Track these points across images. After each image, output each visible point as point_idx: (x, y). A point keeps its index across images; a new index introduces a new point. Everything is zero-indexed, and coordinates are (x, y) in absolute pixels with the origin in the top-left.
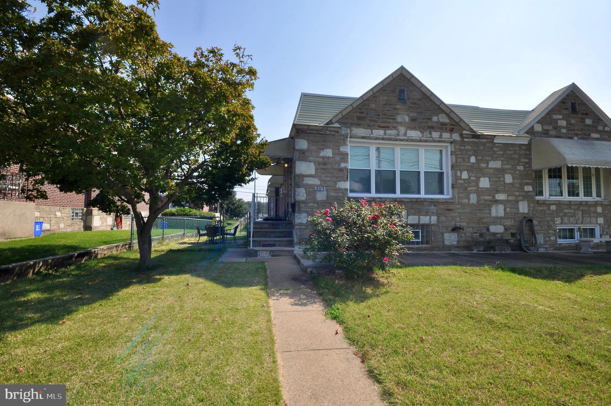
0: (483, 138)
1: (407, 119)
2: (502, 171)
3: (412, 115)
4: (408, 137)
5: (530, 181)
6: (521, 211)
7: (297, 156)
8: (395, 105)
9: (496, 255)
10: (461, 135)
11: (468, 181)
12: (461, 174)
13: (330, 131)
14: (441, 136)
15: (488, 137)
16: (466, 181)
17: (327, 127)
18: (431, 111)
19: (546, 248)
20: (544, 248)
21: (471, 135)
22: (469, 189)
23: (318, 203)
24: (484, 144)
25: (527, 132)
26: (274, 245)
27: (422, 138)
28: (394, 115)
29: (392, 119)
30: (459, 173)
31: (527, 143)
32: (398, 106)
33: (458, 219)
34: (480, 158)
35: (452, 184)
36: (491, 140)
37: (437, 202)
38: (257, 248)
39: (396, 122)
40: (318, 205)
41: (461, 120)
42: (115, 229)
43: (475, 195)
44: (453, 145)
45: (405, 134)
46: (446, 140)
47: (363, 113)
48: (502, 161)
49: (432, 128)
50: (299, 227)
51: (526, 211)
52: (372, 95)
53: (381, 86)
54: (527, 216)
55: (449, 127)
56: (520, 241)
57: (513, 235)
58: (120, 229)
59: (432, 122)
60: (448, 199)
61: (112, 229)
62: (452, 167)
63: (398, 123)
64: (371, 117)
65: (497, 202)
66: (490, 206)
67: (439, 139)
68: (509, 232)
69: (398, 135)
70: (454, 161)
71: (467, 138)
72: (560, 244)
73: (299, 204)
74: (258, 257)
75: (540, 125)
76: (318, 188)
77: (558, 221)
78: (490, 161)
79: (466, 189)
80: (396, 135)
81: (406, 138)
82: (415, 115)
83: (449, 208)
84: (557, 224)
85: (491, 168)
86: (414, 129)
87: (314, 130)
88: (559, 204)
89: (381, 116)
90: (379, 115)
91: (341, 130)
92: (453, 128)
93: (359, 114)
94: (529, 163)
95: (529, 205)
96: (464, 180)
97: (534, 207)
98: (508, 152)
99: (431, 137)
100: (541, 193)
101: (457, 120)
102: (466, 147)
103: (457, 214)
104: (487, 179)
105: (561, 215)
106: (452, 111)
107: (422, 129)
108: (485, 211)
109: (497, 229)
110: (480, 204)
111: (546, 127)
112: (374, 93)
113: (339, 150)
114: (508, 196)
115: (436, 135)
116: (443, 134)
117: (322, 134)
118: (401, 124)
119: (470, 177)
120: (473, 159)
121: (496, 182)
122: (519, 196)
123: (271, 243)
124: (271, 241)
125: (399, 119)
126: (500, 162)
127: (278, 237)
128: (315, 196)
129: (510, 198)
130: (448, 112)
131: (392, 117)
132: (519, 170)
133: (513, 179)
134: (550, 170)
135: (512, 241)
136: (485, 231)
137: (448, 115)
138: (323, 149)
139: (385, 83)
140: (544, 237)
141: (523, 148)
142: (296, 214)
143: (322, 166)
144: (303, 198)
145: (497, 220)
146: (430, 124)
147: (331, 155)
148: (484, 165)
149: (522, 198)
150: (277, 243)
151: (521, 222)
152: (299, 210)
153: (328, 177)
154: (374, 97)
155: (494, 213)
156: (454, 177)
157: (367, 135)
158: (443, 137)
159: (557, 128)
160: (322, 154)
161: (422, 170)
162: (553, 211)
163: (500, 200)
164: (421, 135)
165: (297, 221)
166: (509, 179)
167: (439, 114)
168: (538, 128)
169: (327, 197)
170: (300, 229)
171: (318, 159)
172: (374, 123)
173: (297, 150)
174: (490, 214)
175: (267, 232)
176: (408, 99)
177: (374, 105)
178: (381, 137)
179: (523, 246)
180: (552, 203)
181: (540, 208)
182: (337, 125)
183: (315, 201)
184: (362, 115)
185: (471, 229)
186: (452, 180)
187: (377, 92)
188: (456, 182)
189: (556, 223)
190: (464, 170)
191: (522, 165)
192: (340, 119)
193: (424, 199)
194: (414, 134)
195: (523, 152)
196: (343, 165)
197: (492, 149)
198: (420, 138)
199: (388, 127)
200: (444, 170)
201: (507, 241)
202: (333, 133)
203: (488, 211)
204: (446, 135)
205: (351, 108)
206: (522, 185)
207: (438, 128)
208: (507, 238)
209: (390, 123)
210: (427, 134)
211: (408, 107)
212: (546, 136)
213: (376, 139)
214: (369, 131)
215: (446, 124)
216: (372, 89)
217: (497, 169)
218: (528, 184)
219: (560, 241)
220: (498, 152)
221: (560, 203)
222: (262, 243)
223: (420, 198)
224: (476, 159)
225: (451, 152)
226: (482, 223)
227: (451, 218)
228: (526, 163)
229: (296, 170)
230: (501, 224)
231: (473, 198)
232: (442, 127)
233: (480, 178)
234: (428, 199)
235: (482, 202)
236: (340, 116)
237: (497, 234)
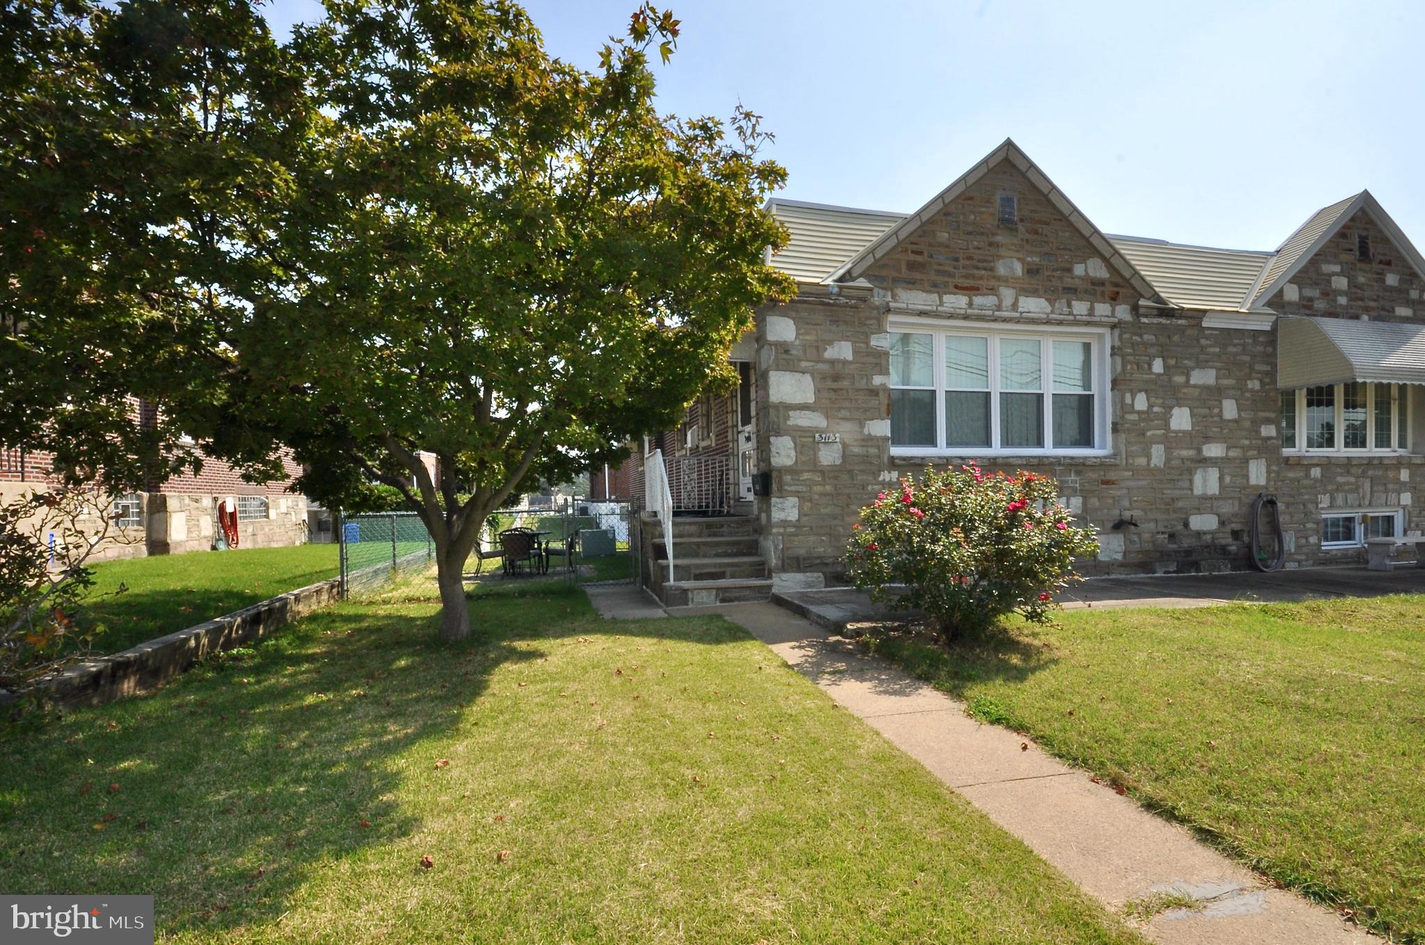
0: (1181, 317)
1: (1018, 269)
2: (1216, 393)
3: (1029, 259)
4: (1021, 313)
5: (1272, 415)
6: (1253, 481)
7: (772, 358)
8: (994, 234)
9: (1204, 579)
10: (1135, 309)
11: (1146, 415)
12: (1133, 400)
13: (847, 297)
14: (1091, 312)
15: (1190, 314)
16: (1143, 416)
17: (840, 288)
18: (1070, 250)
19: (1299, 562)
20: (1295, 561)
21: (1158, 309)
22: (1149, 433)
23: (822, 472)
24: (1181, 330)
25: (1270, 304)
26: (721, 575)
27: (1052, 316)
28: (990, 258)
29: (985, 269)
30: (1128, 400)
31: (1268, 328)
32: (999, 238)
33: (1126, 503)
34: (1172, 362)
35: (1115, 425)
36: (1193, 322)
37: (1084, 465)
38: (685, 584)
39: (994, 277)
40: (823, 477)
41: (1136, 273)
42: (221, 546)
43: (1161, 447)
44: (1117, 332)
45: (1015, 306)
46: (1103, 319)
47: (920, 253)
48: (1218, 370)
49: (1072, 292)
50: (782, 530)
51: (1263, 482)
52: (941, 210)
53: (962, 188)
54: (1264, 492)
55: (1109, 289)
56: (1249, 547)
57: (1236, 534)
58: (234, 545)
59: (1072, 278)
60: (1105, 457)
61: (214, 547)
62: (1115, 383)
63: (998, 278)
64: (940, 265)
65: (1205, 462)
66: (1191, 472)
67: (1088, 319)
68: (1228, 529)
69: (999, 308)
70: (1119, 368)
71: (1146, 316)
72: (1327, 552)
73: (780, 478)
74: (690, 606)
75: (1295, 287)
76: (824, 436)
77: (1325, 501)
78: (1193, 368)
79: (1144, 434)
80: (994, 308)
81: (1017, 315)
82: (1036, 259)
83: (1108, 478)
84: (1322, 509)
85: (1195, 386)
86: (1034, 293)
87: (811, 294)
88: (1328, 465)
89: (962, 262)
90: (957, 260)
91: (872, 296)
92: (1118, 293)
93: (912, 257)
94: (1272, 374)
95: (1268, 467)
96: (1139, 412)
97: (1278, 473)
98: (1232, 349)
99: (1071, 314)
100: (1290, 441)
101: (1127, 275)
102: (1146, 337)
103: (1124, 491)
104: (1186, 411)
105: (1330, 487)
106: (1116, 252)
107: (1052, 294)
108: (1181, 484)
109: (1204, 523)
110: (1172, 468)
111: (1308, 292)
112: (945, 205)
113: (867, 343)
114: (1228, 448)
115: (1080, 308)
116: (1096, 305)
117: (829, 304)
118: (1005, 281)
119: (1151, 406)
120: (1158, 366)
121: (1204, 417)
122: (1250, 448)
123: (713, 570)
124: (715, 565)
125: (1001, 270)
126: (1213, 373)
127: (717, 555)
128: (815, 455)
129: (1232, 454)
130: (1107, 255)
131: (985, 264)
132: (1252, 391)
133: (1239, 410)
134: (1310, 392)
135: (1233, 548)
136: (1180, 527)
137: (1106, 261)
138: (831, 343)
139: (971, 181)
140: (1297, 538)
141: (1261, 339)
142: (774, 500)
143: (830, 384)
144: (789, 462)
145: (1205, 504)
146: (1068, 282)
147: (850, 357)
148: (1180, 379)
149: (1255, 452)
150: (728, 570)
151: (1253, 506)
152: (780, 490)
153: (843, 408)
154: (945, 214)
155: (1198, 490)
156: (1119, 407)
157: (929, 308)
158: (1097, 312)
159: (1329, 294)
160: (830, 353)
161: (1049, 390)
162: (1316, 480)
163: (1211, 458)
164: (1049, 309)
165: (777, 515)
166: (1230, 409)
167: (1089, 258)
168: (1292, 294)
169: (844, 457)
170: (782, 535)
171: (820, 366)
172: (946, 279)
173: (770, 345)
174: (1192, 490)
175: (698, 544)
176: (1022, 220)
177: (946, 235)
178: (963, 312)
179: (1257, 557)
180: (1315, 461)
181: (1291, 475)
182: (862, 283)
183: (815, 466)
184: (919, 258)
185: (1152, 525)
186: (1114, 412)
187: (952, 201)
188: (1122, 417)
189: (1320, 506)
190: (1140, 391)
191: (1257, 379)
192: (870, 267)
193: (1055, 457)
194: (1034, 305)
195: (1260, 349)
196: (877, 380)
197: (1198, 341)
198: (1048, 314)
199: (978, 289)
200: (1095, 391)
201: (1224, 549)
202: (853, 302)
203: (1186, 484)
204: (1102, 309)
205: (893, 241)
206: (1257, 423)
207: (1086, 291)
208: (1223, 542)
209: (981, 278)
210: (1061, 305)
211: (1022, 240)
212: (1309, 312)
213: (951, 316)
214: (935, 297)
215: (1102, 283)
216: (941, 196)
217: (1205, 388)
218: (1268, 421)
219: (1327, 546)
220: (1212, 350)
221: (1330, 463)
222: (694, 571)
223: (1047, 457)
224: (1166, 366)
225: (1113, 348)
226: (1175, 511)
227: (1110, 501)
228: (1267, 373)
229: (771, 392)
230: (1212, 511)
231: (1158, 455)
232: (1093, 290)
233: (1171, 408)
234: (1064, 457)
235: (1175, 463)
236: (870, 260)
237: (1205, 533)
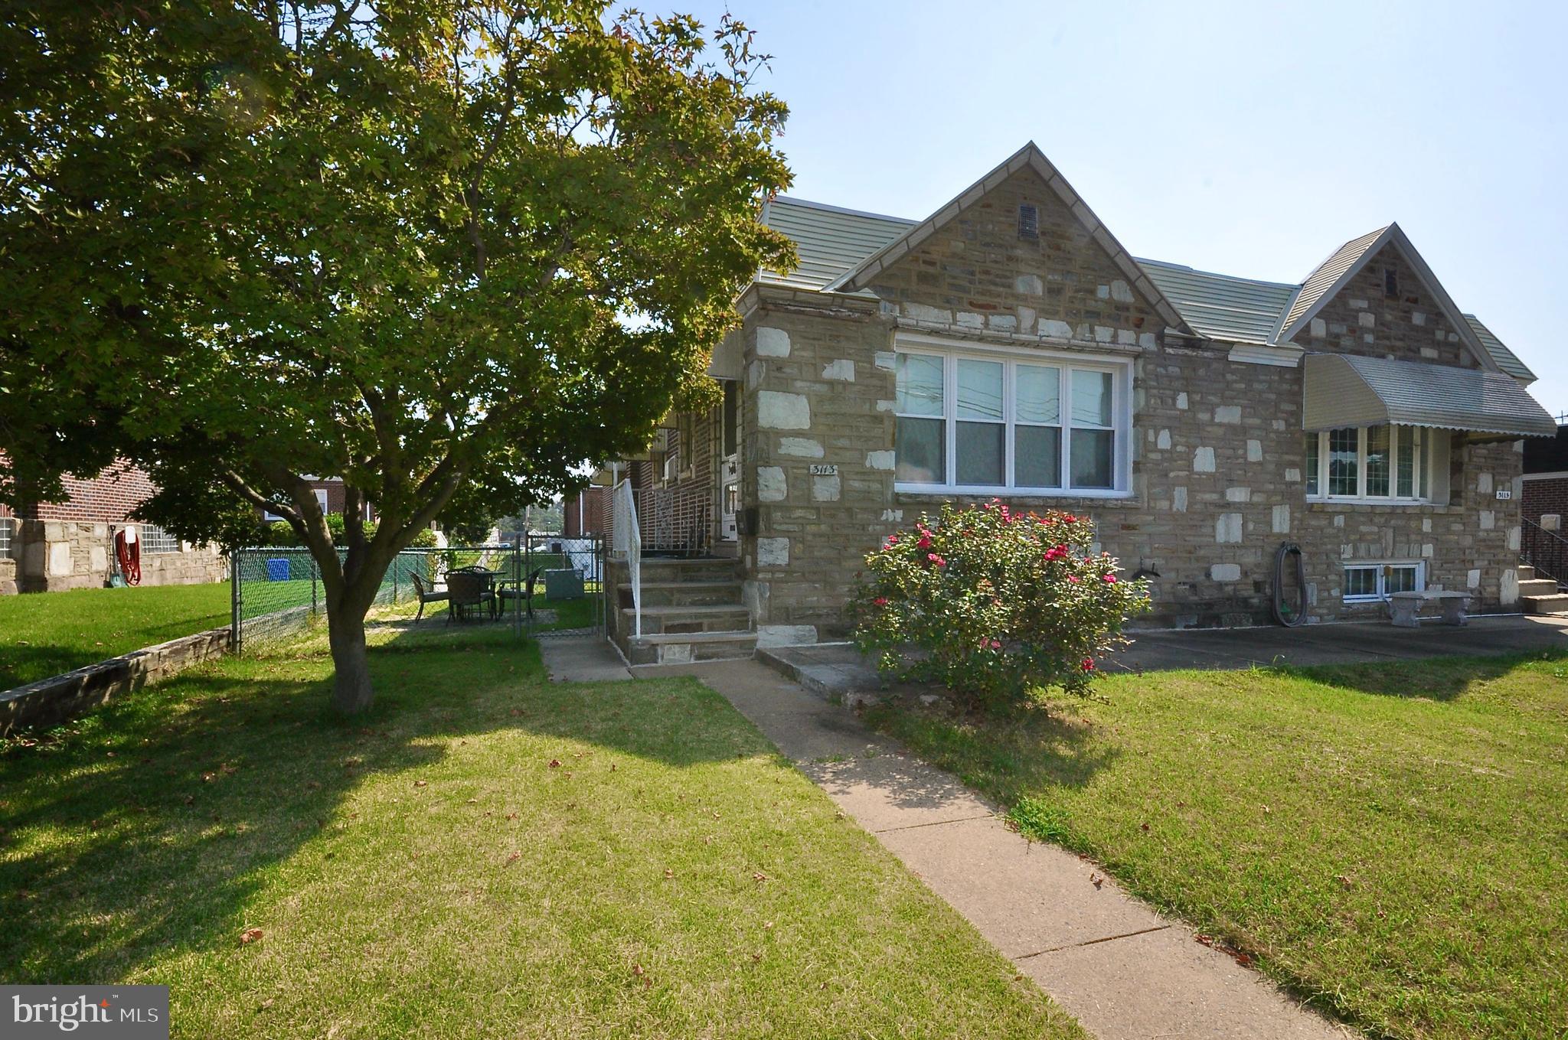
0: (1206, 349)
1: (1039, 288)
2: (1240, 433)
3: (1050, 277)
4: (1041, 337)
5: (1297, 458)
6: (1276, 529)
7: (763, 375)
8: (1013, 247)
9: (1225, 634)
10: (1160, 338)
11: (1169, 455)
12: (1156, 438)
13: (850, 310)
14: (1115, 339)
15: (1218, 346)
16: (1166, 455)
17: (843, 298)
18: (1094, 270)
19: (1321, 616)
20: (1317, 615)
21: (1183, 338)
22: (1172, 475)
23: (818, 509)
24: (1207, 363)
25: (1296, 339)
26: (698, 627)
27: (1073, 342)
28: (1008, 274)
29: (1003, 286)
30: (1151, 438)
31: (1295, 365)
32: (1019, 252)
33: (1147, 550)
34: (1197, 397)
35: (1136, 464)
36: (1220, 355)
37: (1104, 507)
38: (654, 638)
39: (1013, 295)
40: (818, 514)
41: (1162, 298)
42: (118, 583)
43: (1184, 490)
44: (1141, 362)
45: (1034, 329)
46: (1127, 347)
47: (932, 264)
48: (1244, 407)
49: (1094, 316)
50: (769, 576)
51: (1286, 530)
52: (957, 216)
53: (980, 193)
54: (1287, 540)
55: (1133, 315)
56: (1271, 600)
57: (1258, 586)
58: (134, 582)
59: (1096, 301)
60: (1127, 499)
61: (108, 585)
62: (1137, 418)
63: (1016, 297)
64: (954, 278)
65: (1228, 507)
66: (1214, 517)
67: (1112, 346)
68: (1250, 580)
69: (1017, 330)
70: (1142, 403)
71: (1171, 346)
72: (1349, 606)
73: (768, 515)
74: (660, 663)
75: (1322, 321)
76: (820, 467)
77: (1347, 551)
78: (1218, 406)
79: (1166, 475)
80: (1013, 329)
81: (1037, 338)
82: (1058, 278)
83: (1129, 522)
84: (1345, 559)
85: (1220, 425)
86: (1051, 314)
87: (809, 304)
88: (1351, 512)
89: (978, 276)
90: (973, 273)
91: (878, 309)
92: (1143, 319)
93: (924, 268)
94: (1297, 414)
95: (1292, 513)
96: (1162, 451)
97: (1301, 521)
98: (1256, 386)
99: (1093, 340)
100: (1313, 489)
101: (1153, 299)
102: (1170, 369)
103: (1145, 538)
104: (1210, 451)
105: (1353, 537)
106: (1143, 274)
107: (1076, 316)
108: (1204, 530)
109: (1226, 573)
110: (1195, 513)
111: (1336, 328)
112: (961, 212)
113: (872, 363)
114: (1252, 493)
115: (1103, 334)
116: (1120, 332)
117: (829, 316)
118: (1024, 300)
119: (1174, 445)
120: (1182, 401)
121: (1229, 458)
122: (1274, 493)
123: (689, 621)
124: (690, 616)
125: (1020, 287)
126: (1238, 411)
127: (693, 604)
128: (810, 489)
129: (1256, 499)
130: (1133, 277)
131: (1004, 280)
132: (1277, 432)
133: (1264, 452)
134: (1334, 434)
135: (1255, 601)
136: (1202, 578)
137: (1131, 283)
138: (830, 360)
139: (990, 186)
140: (1319, 591)
141: (1287, 376)
142: (760, 540)
143: (828, 408)
144: (779, 497)
145: (1229, 552)
146: (1091, 304)
147: (852, 379)
148: (1204, 416)
149: (1279, 498)
150: (706, 621)
151: (1275, 555)
152: (769, 529)
153: (843, 437)
154: (962, 222)
155: (1221, 538)
156: (1141, 444)
157: (942, 326)
158: (1121, 340)
159: (1355, 331)
160: (831, 372)
161: (1067, 424)
162: (1339, 529)
163: (1234, 503)
164: (1070, 334)
165: (763, 559)
166: (1254, 451)
167: (1113, 279)
168: (1319, 329)
169: (842, 493)
170: (770, 581)
171: (817, 387)
172: (961, 295)
173: (761, 360)
174: (1214, 537)
175: (671, 590)
176: (1043, 233)
177: (962, 245)
178: (978, 332)
179: (1279, 610)
180: (1339, 509)
181: (1314, 523)
182: (867, 293)
183: (810, 503)
184: (931, 270)
185: (1173, 575)
186: (1136, 452)
187: (969, 207)
188: (1145, 456)
189: (1343, 556)
190: (1164, 428)
191: (1283, 419)
192: (876, 277)
193: (1074, 498)
194: (1054, 329)
195: (1286, 387)
196: (882, 406)
197: (1224, 376)
198: (1069, 340)
199: (995, 307)
200: (1115, 426)
201: (1245, 601)
202: (857, 315)
203: (1210, 530)
204: (1126, 336)
205: (902, 249)
206: (1281, 466)
207: (1109, 316)
208: (1246, 594)
209: (999, 296)
210: (1083, 330)
211: (1043, 255)
212: (1334, 349)
213: (965, 337)
214: (948, 314)
215: (1125, 308)
216: (957, 200)
217: (1230, 427)
218: (1293, 465)
219: (1350, 599)
220: (1236, 386)
221: (1353, 511)
222: (665, 623)
223: (1065, 498)
224: (1190, 402)
225: (1136, 380)
226: (1198, 560)
227: (1130, 548)
228: (1292, 413)
229: (761, 415)
230: (1234, 560)
231: (1181, 498)
232: (1117, 314)
233: (1195, 447)
234: (1084, 499)
235: (1198, 507)
236: (876, 269)
237: (1227, 584)
